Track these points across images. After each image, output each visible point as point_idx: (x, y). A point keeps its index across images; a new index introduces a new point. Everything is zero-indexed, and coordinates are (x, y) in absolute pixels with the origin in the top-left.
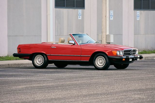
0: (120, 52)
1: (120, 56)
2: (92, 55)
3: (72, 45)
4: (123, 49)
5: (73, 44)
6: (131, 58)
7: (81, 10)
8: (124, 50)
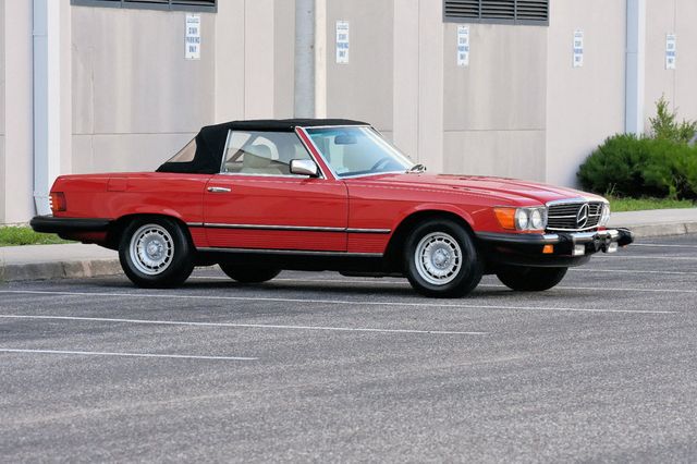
0: (529, 213)
1: (527, 234)
2: (397, 229)
3: (306, 180)
4: (543, 201)
5: (312, 176)
6: (580, 242)
7: (198, 16)
8: (548, 205)
